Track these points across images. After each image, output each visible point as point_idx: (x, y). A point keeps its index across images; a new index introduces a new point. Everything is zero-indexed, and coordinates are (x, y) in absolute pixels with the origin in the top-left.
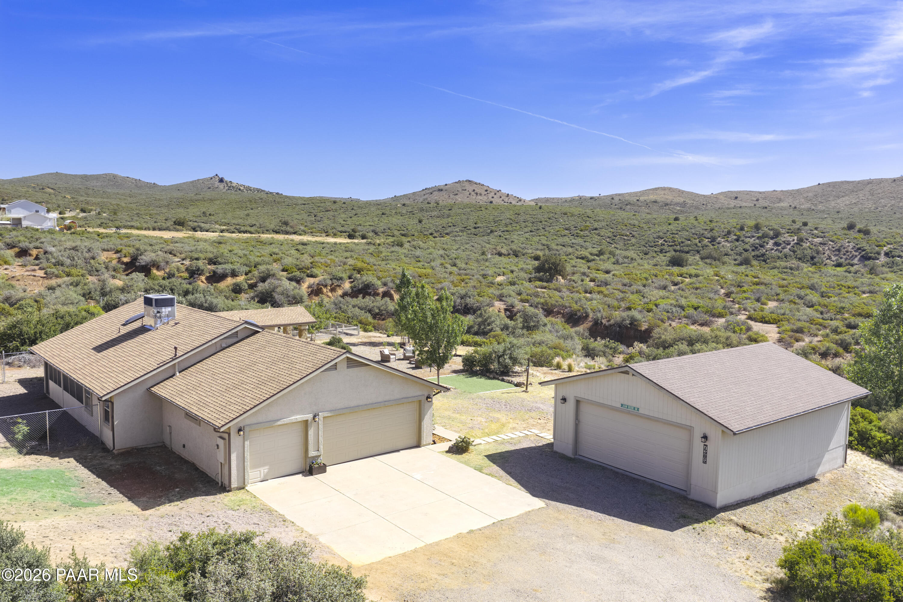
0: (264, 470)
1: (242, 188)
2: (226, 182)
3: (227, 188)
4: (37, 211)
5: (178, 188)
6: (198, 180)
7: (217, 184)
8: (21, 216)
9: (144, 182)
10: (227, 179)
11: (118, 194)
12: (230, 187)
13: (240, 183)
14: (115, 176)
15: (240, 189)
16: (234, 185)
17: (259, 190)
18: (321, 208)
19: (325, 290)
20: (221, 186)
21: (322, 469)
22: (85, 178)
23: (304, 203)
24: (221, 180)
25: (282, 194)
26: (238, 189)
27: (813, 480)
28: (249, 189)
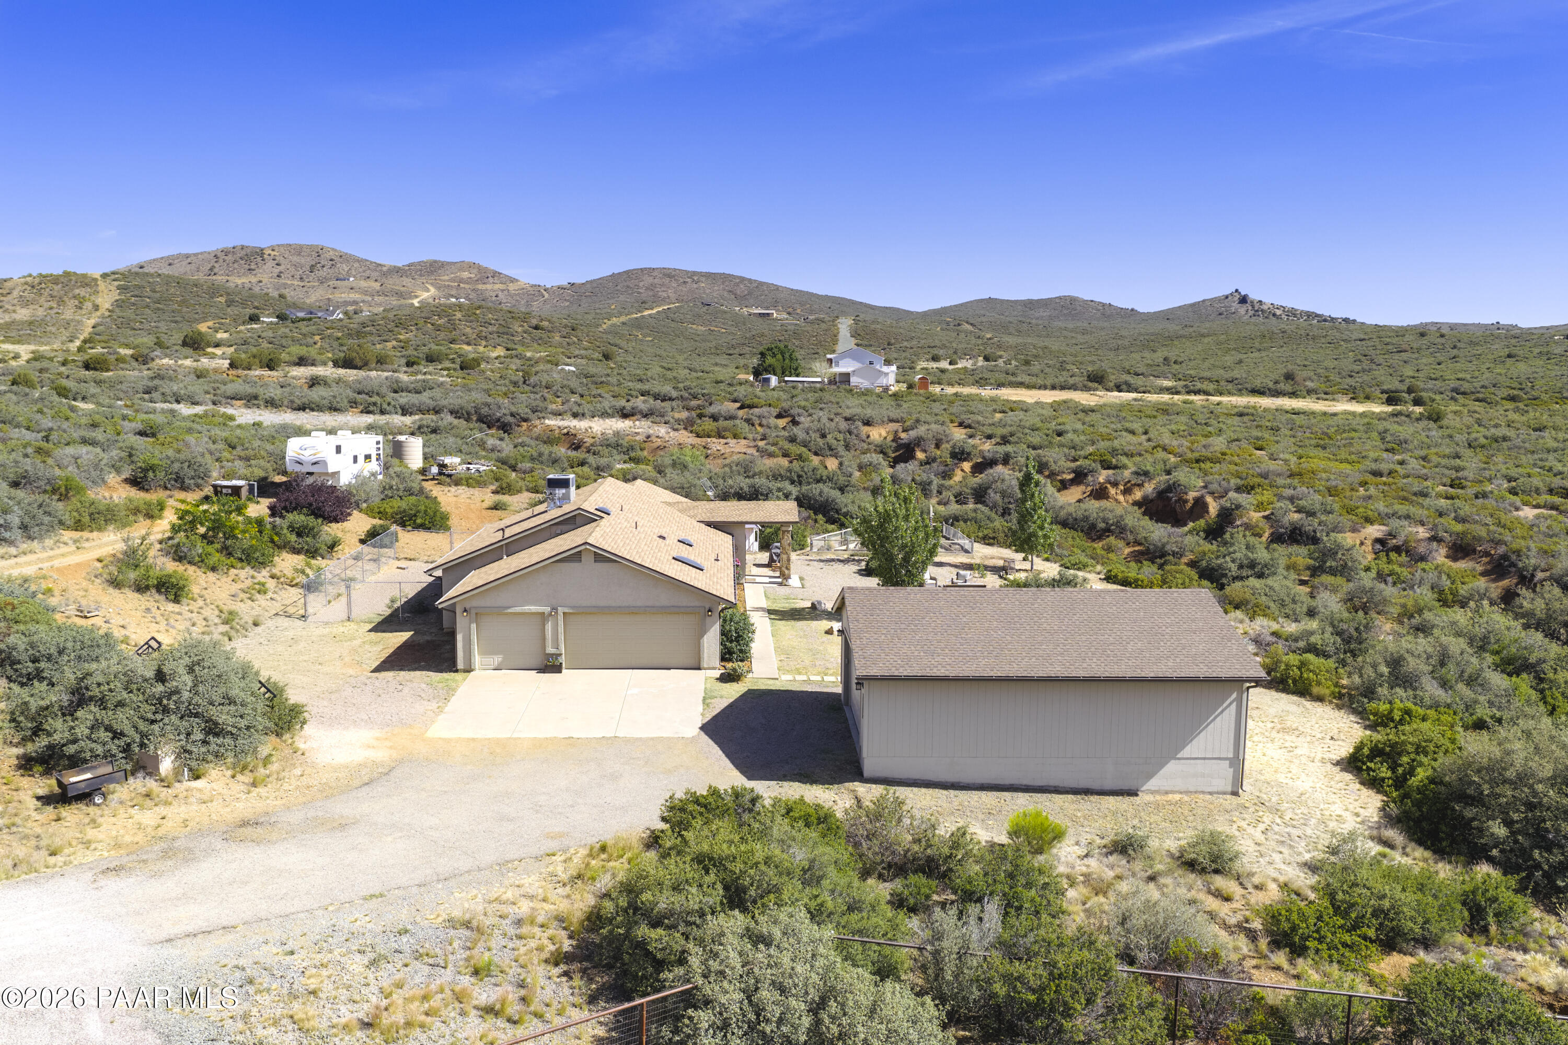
0: (497, 659)
1: (1278, 312)
2: (1252, 302)
3: (1251, 313)
4: (871, 363)
5: (1167, 316)
6: (1204, 301)
7: (1235, 305)
8: (849, 369)
9: (1116, 308)
10: (1254, 296)
11: (1066, 328)
12: (1258, 309)
13: (1277, 302)
14: (1073, 300)
15: (1274, 315)
16: (1265, 307)
17: (1310, 315)
18: (1390, 347)
19: (1112, 491)
20: (1242, 310)
21: (557, 669)
22: (1030, 304)
23: (1362, 337)
24: (1244, 300)
25: (1354, 321)
26: (1271, 314)
27: (1133, 793)
28: (1292, 313)
